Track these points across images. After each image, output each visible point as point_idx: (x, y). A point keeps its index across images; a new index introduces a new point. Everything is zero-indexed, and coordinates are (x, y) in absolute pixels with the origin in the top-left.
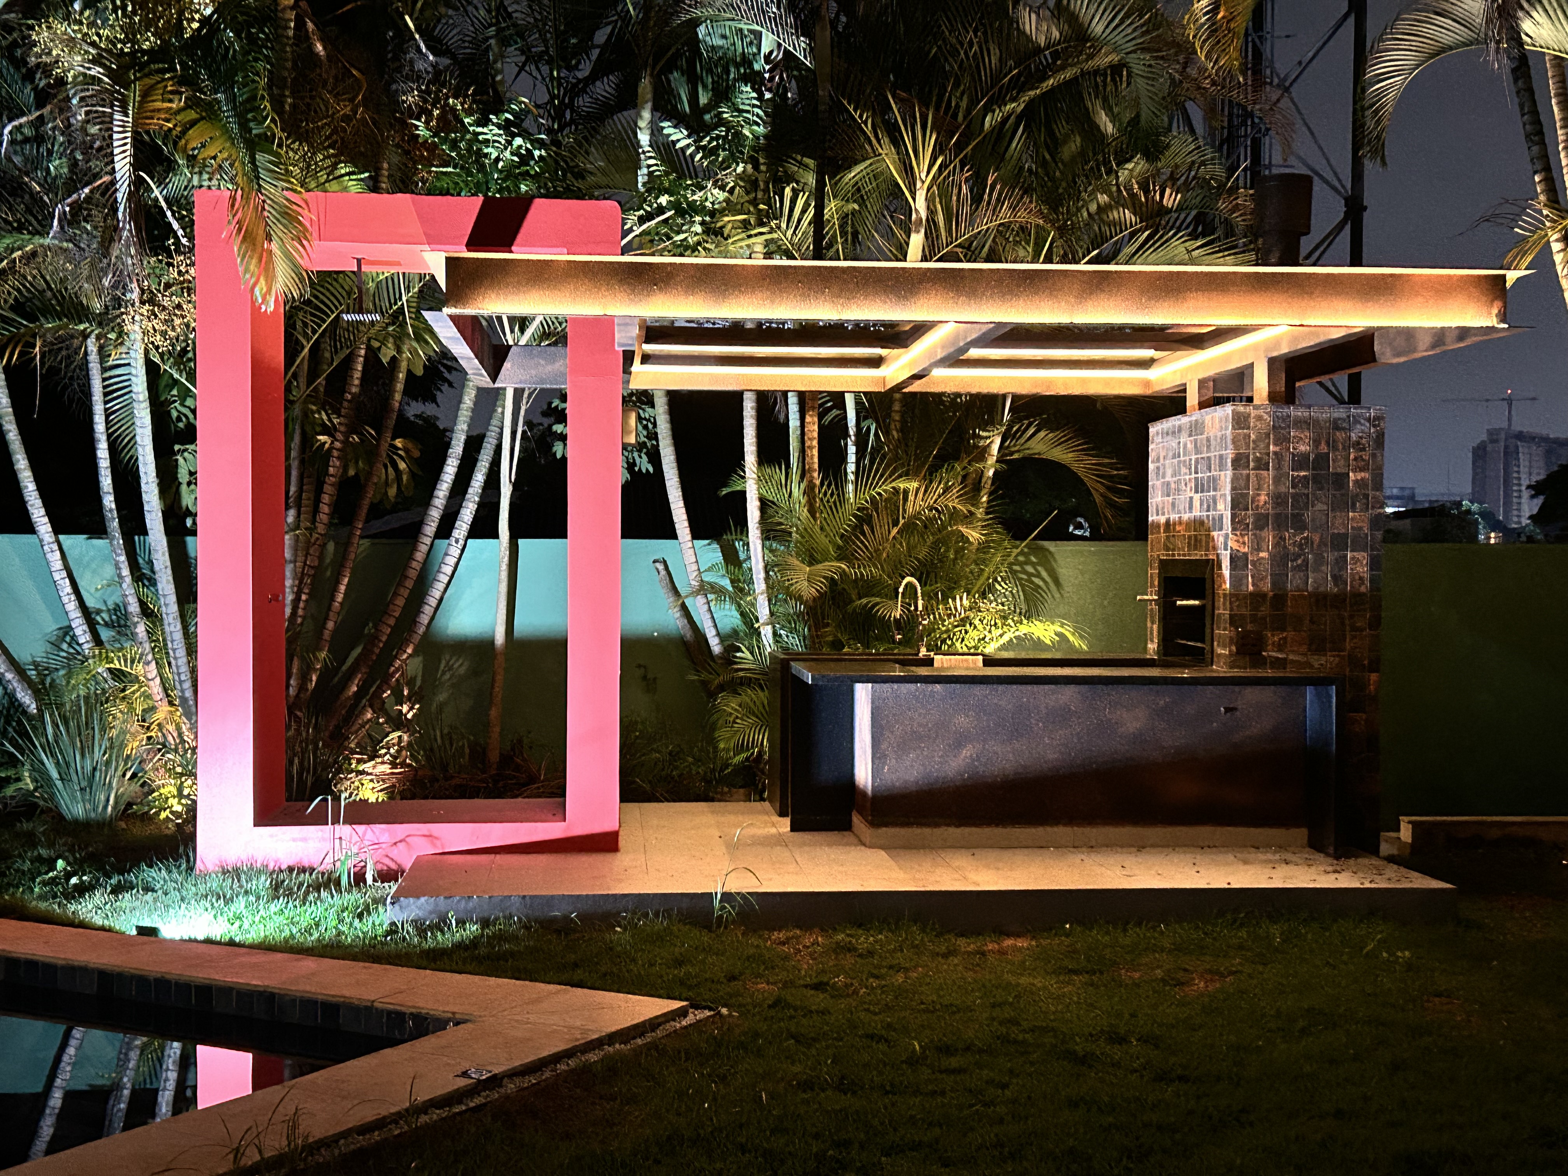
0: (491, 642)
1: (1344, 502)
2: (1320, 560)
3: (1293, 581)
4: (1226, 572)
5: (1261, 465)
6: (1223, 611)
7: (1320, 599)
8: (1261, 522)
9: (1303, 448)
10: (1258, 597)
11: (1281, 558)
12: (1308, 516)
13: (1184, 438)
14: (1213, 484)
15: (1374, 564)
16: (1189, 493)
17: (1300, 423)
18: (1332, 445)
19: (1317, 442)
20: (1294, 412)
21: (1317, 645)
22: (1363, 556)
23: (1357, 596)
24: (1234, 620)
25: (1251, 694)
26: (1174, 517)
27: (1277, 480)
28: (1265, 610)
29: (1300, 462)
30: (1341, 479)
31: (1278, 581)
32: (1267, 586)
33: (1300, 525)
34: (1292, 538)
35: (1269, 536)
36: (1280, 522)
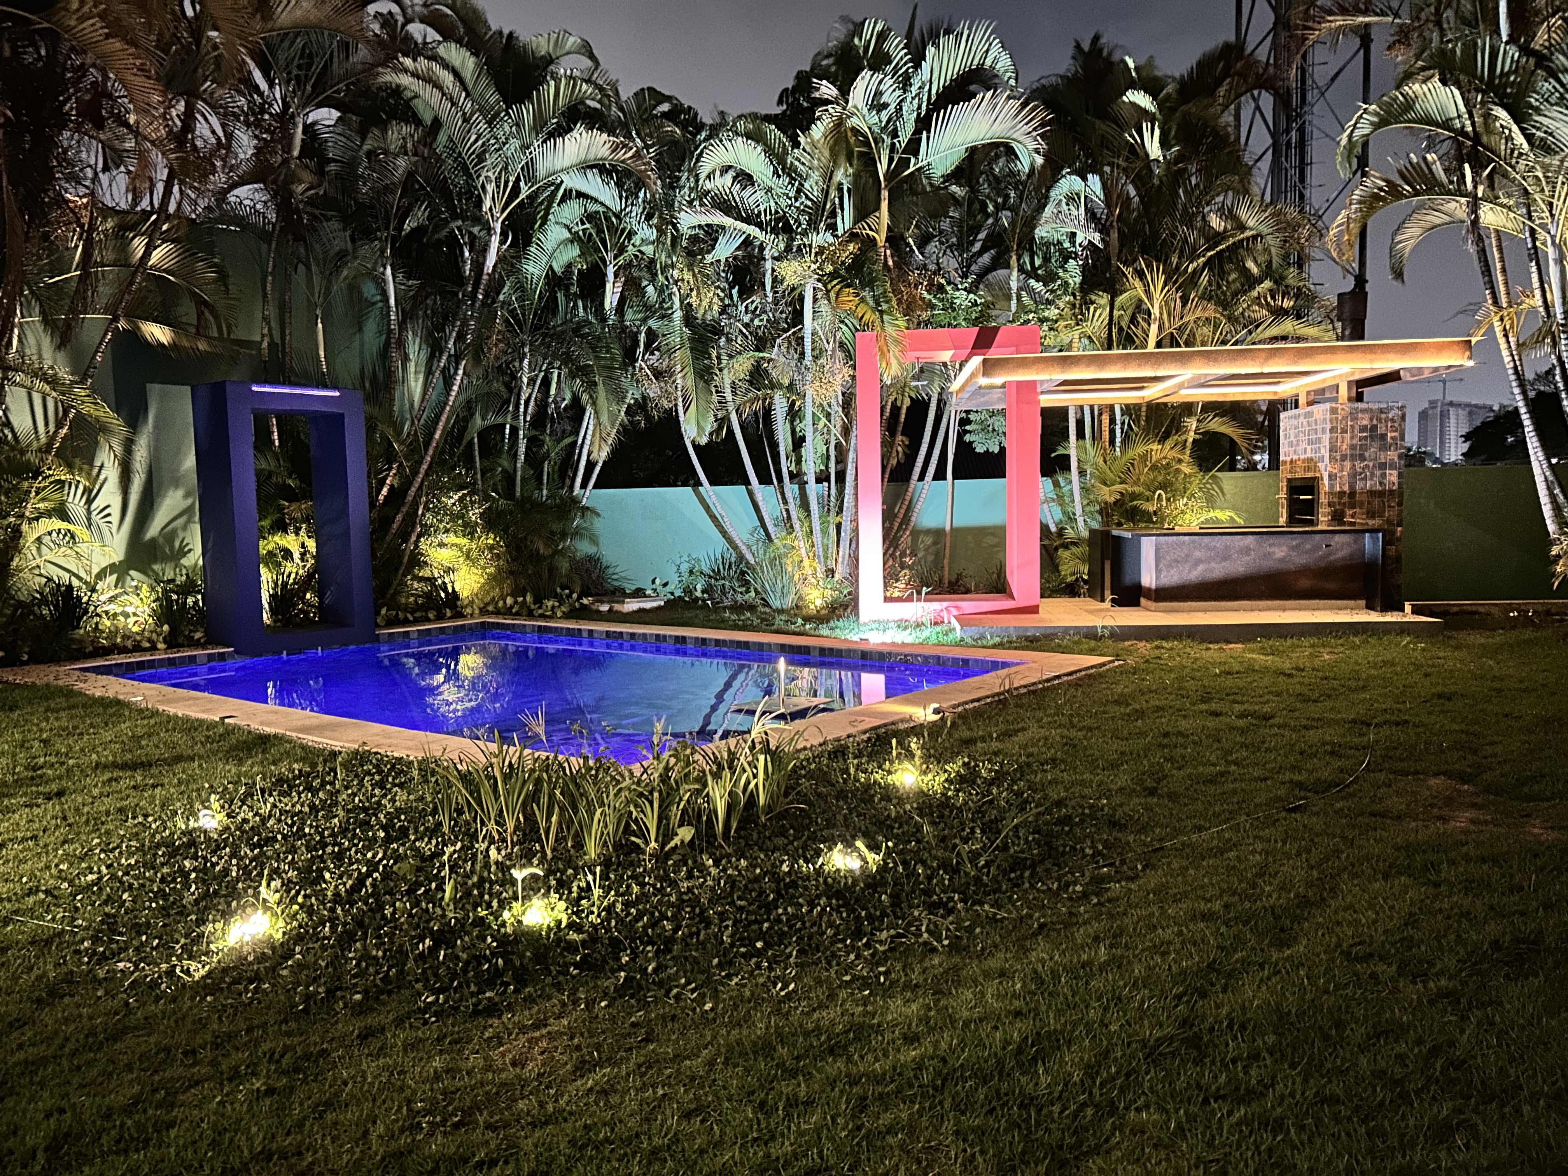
0: (944, 530)
1: (1384, 448)
2: (1373, 475)
3: (1359, 485)
4: (1326, 481)
5: (1344, 431)
6: (1323, 500)
7: (1372, 493)
8: (1344, 458)
9: (1365, 422)
10: (1342, 493)
11: (1353, 475)
12: (1367, 454)
13: (1301, 419)
14: (1319, 440)
15: (1400, 475)
16: (1303, 446)
17: (1363, 411)
18: (1379, 420)
19: (1371, 419)
20: (1360, 405)
21: (1371, 515)
22: (1395, 473)
23: (1391, 491)
24: (1330, 505)
25: (1338, 538)
26: (1295, 457)
27: (1352, 438)
28: (1345, 499)
29: (1363, 429)
30: (1383, 437)
31: (1352, 486)
32: (1346, 488)
33: (1362, 458)
34: (1359, 465)
35: (1348, 464)
36: (1353, 458)
